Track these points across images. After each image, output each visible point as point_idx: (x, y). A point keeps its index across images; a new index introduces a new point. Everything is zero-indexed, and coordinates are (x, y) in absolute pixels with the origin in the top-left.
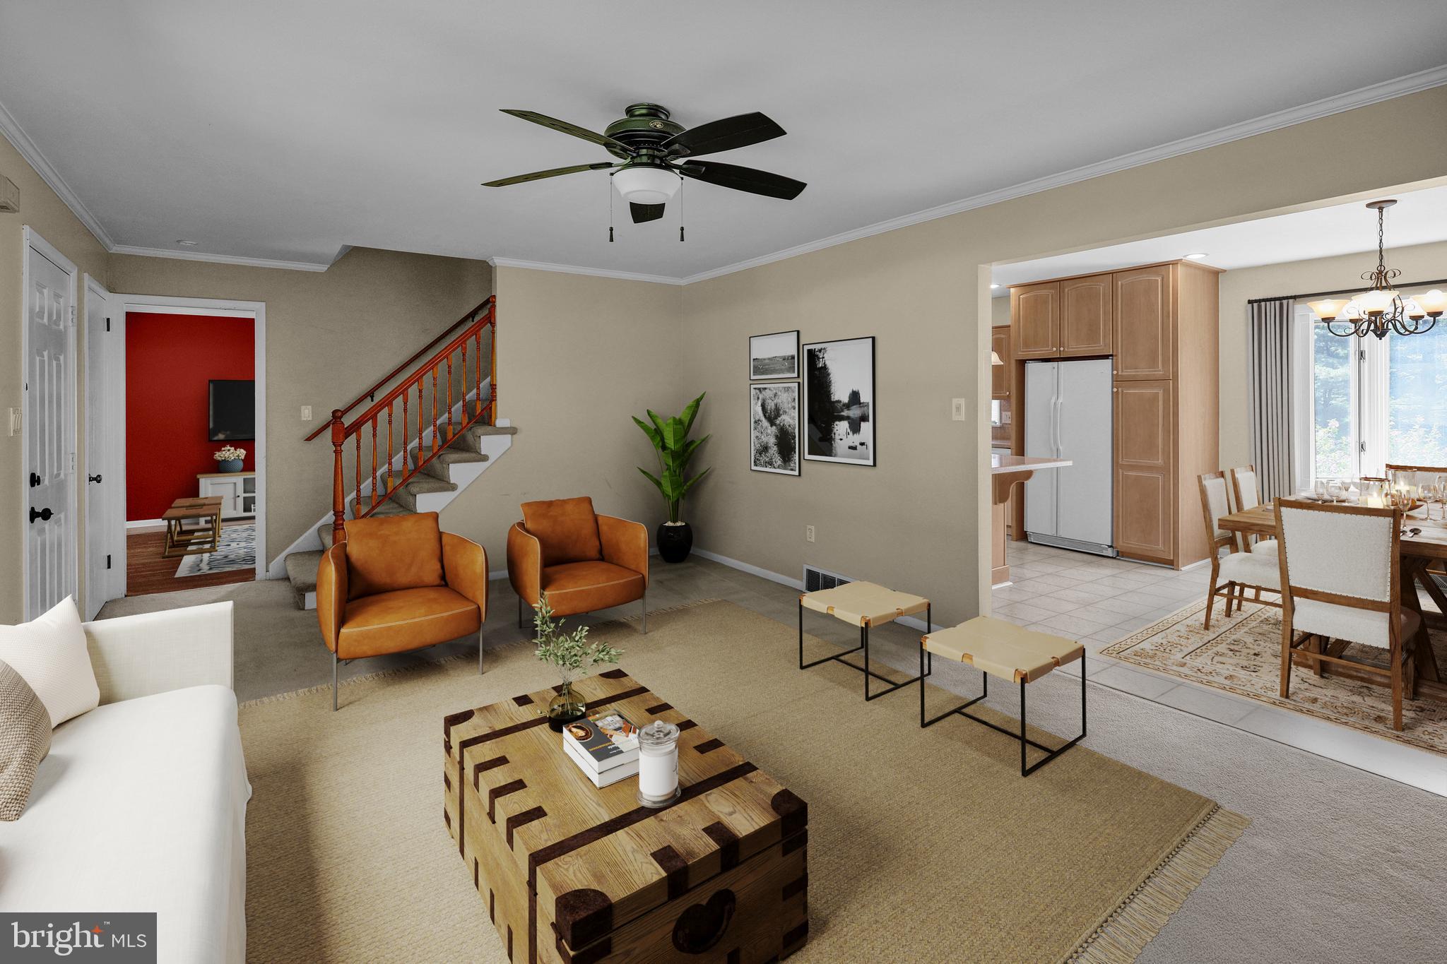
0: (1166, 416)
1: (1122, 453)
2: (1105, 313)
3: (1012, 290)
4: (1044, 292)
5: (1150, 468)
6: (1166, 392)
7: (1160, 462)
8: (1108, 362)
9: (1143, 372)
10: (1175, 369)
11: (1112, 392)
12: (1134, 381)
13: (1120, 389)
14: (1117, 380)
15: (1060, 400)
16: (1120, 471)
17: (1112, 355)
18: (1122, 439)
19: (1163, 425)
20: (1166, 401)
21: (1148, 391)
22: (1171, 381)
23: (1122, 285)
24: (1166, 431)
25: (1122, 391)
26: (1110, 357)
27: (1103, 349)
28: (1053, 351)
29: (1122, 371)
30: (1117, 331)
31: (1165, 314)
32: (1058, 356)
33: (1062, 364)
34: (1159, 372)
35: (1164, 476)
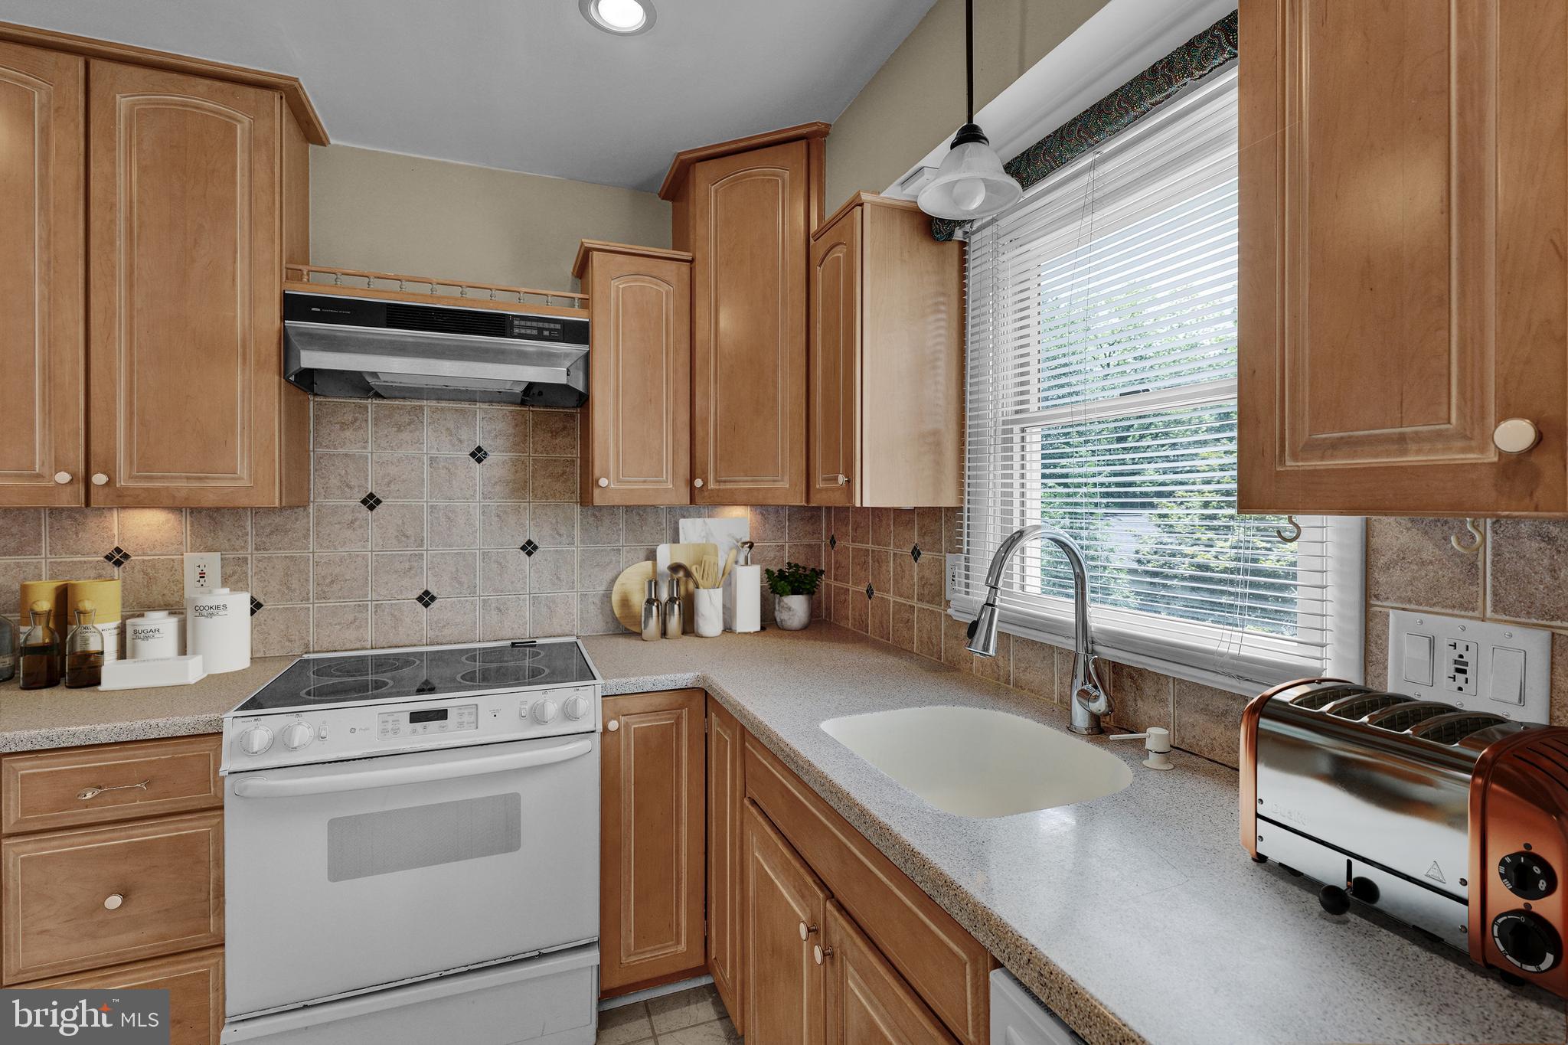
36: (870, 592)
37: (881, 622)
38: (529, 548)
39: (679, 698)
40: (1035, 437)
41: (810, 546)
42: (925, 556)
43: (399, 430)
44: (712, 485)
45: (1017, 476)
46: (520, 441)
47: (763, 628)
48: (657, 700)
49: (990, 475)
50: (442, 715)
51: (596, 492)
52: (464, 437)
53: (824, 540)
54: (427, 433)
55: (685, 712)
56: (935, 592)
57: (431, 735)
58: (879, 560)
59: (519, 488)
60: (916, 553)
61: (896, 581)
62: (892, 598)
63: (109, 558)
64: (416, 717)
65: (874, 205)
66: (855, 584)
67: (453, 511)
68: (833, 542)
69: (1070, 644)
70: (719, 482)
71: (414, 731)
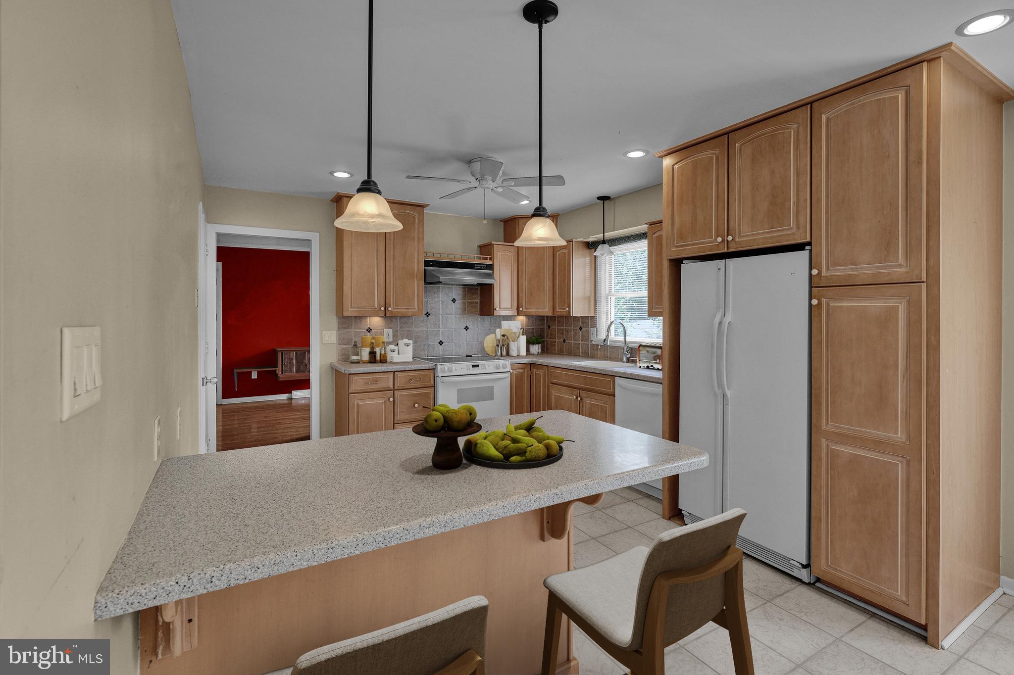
0: (912, 349)
1: (827, 411)
2: (798, 174)
3: (667, 162)
4: (706, 154)
5: (879, 445)
6: (913, 306)
7: (900, 436)
8: (802, 256)
9: (865, 270)
10: (932, 262)
11: (810, 305)
12: (849, 286)
13: (824, 300)
14: (814, 285)
15: (729, 318)
16: (824, 442)
17: (809, 244)
18: (827, 389)
19: (907, 368)
20: (913, 325)
21: (874, 304)
22: (924, 286)
23: (828, 120)
24: (914, 380)
25: (828, 305)
26: (807, 248)
27: (794, 234)
28: (715, 243)
29: (828, 269)
30: (819, 200)
31: (912, 157)
32: (725, 250)
33: (732, 263)
34: (899, 268)
35: (908, 462)
36: (564, 341)
37: (569, 350)
38: (467, 328)
39: (524, 365)
40: (613, 299)
41: (541, 328)
42: (584, 329)
43: (434, 293)
44: (524, 310)
45: (609, 309)
46: (464, 297)
47: (527, 355)
48: (520, 366)
49: (602, 307)
50: (478, 366)
51: (495, 312)
52: (450, 295)
53: (546, 327)
54: (441, 295)
55: (526, 369)
56: (587, 337)
57: (476, 370)
58: (567, 331)
59: (464, 310)
60: (581, 329)
61: (574, 337)
62: (572, 342)
63: (367, 330)
64: (473, 366)
65: (575, 241)
66: (558, 339)
67: (448, 317)
68: (549, 327)
69: (623, 345)
70: (527, 309)
71: (473, 370)
